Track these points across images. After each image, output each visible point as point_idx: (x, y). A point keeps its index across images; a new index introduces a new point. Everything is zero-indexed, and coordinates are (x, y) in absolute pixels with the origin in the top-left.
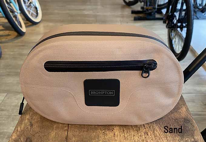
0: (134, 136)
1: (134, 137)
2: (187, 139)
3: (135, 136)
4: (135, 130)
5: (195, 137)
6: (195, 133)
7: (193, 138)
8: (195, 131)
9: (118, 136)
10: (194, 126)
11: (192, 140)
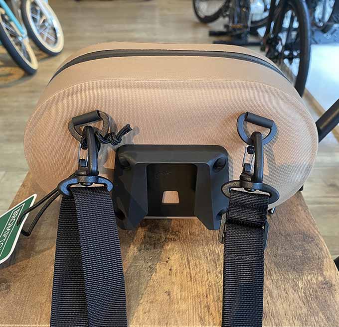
0: (207, 273)
1: (209, 274)
2: (309, 278)
3: (210, 272)
4: (210, 260)
5: (324, 273)
6: (325, 263)
7: (322, 275)
8: (325, 260)
9: (178, 274)
10: (321, 249)
11: (320, 279)
